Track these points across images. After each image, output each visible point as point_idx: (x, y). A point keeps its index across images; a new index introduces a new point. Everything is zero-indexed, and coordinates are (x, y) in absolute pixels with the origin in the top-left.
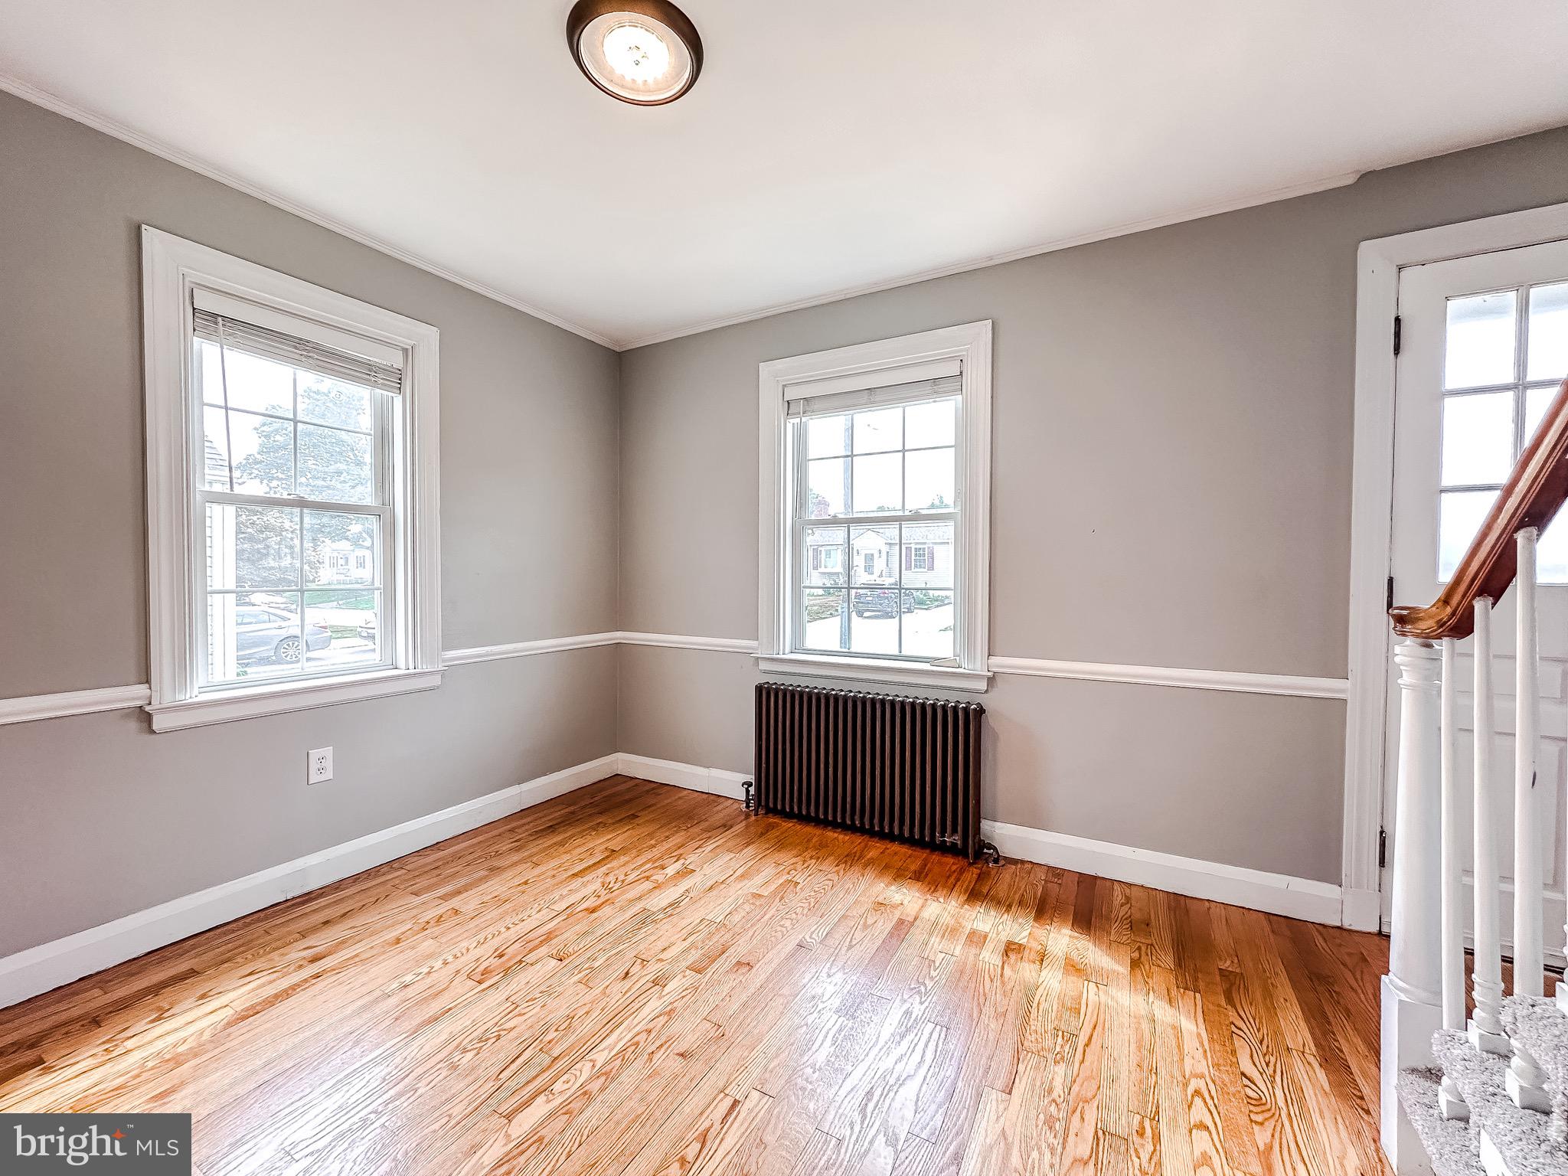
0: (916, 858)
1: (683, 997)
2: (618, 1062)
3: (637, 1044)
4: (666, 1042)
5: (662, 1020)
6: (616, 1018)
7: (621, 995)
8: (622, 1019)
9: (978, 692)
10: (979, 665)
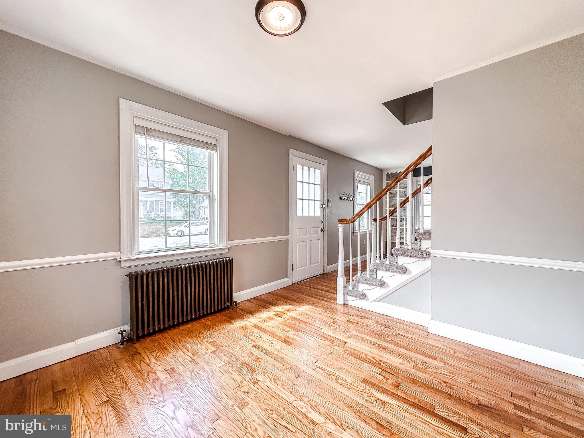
0: (221, 316)
1: (268, 376)
2: (296, 394)
3: (288, 389)
4: (290, 381)
5: (278, 382)
6: (271, 394)
7: (258, 394)
8: (273, 393)
9: (225, 254)
10: (226, 244)
